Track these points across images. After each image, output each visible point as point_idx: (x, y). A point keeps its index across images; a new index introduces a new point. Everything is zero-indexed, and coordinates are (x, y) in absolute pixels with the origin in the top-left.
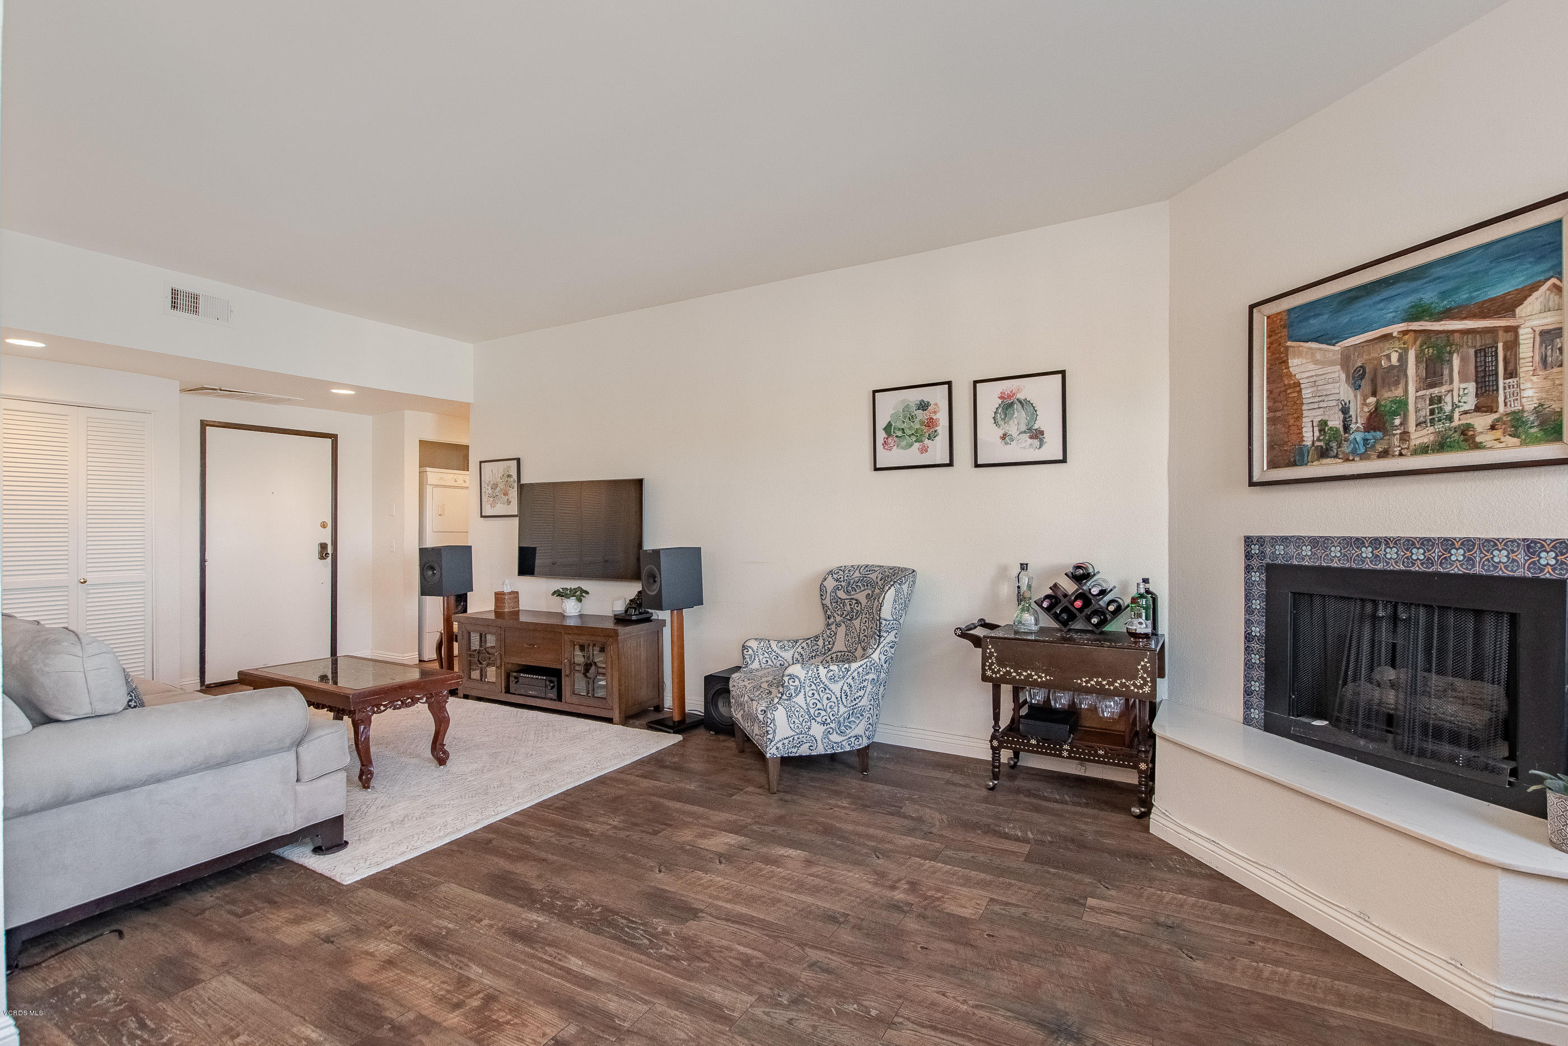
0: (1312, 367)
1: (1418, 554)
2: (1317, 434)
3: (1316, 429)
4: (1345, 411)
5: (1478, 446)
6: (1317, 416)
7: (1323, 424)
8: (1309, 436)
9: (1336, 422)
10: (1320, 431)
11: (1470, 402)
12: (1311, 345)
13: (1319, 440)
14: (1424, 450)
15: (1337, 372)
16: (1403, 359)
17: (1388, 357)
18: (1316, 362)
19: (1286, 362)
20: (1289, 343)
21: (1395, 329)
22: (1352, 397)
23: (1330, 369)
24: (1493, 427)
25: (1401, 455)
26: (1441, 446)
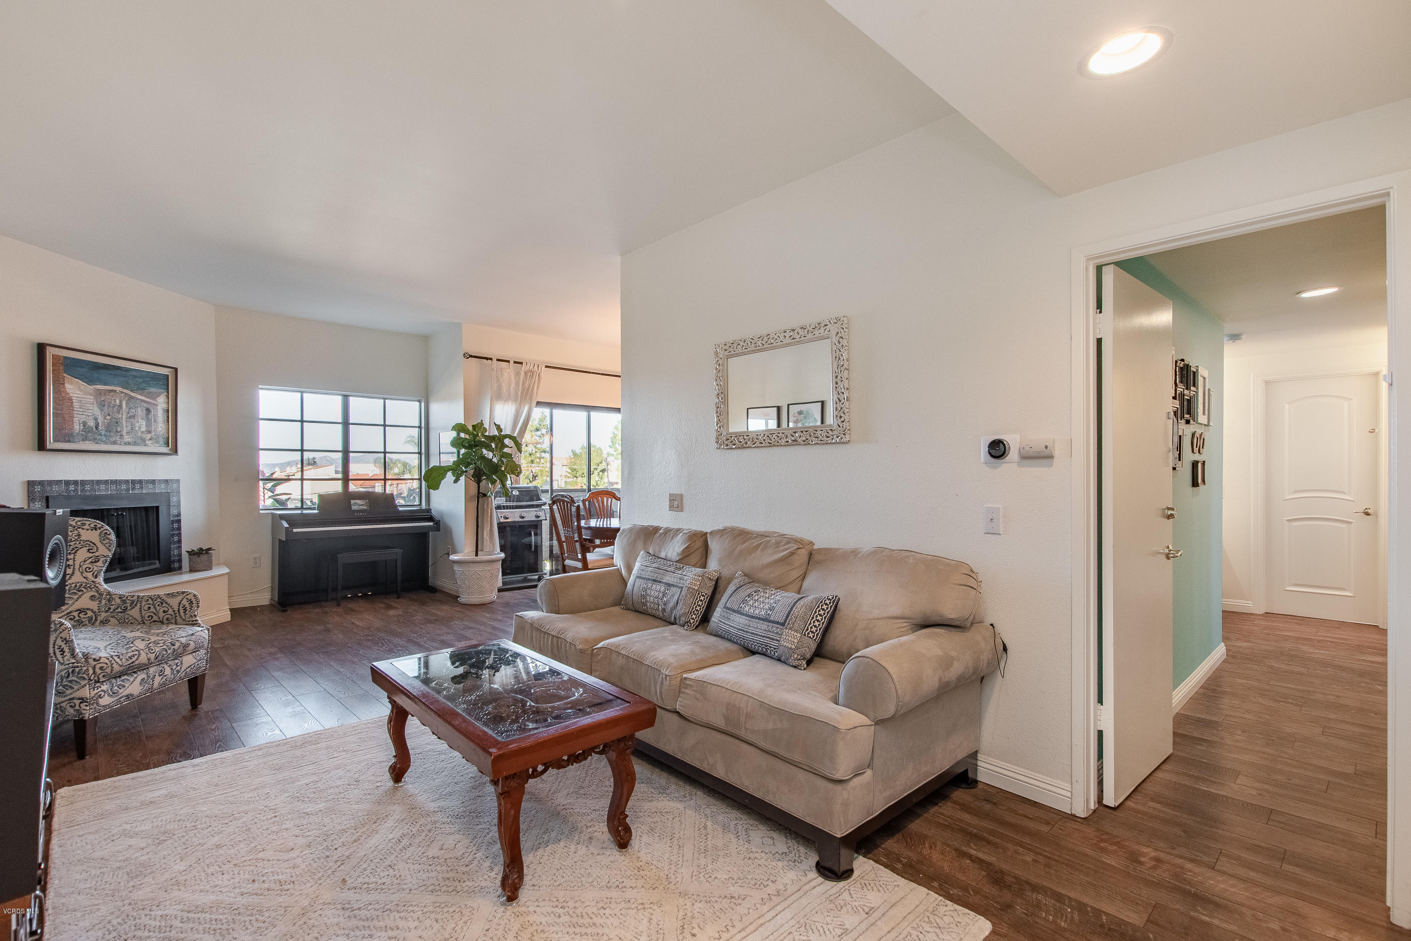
0: (79, 392)
1: (124, 487)
2: (82, 428)
3: (81, 425)
4: (96, 419)
5: (146, 445)
6: (83, 418)
7: (85, 424)
8: (77, 427)
9: (91, 423)
10: (83, 426)
11: (144, 429)
12: (77, 380)
13: (82, 431)
14: (129, 444)
15: (91, 399)
16: (121, 402)
17: (115, 401)
18: (81, 391)
19: (63, 384)
20: (65, 375)
21: (118, 389)
22: (99, 414)
23: (88, 397)
24: (151, 439)
25: (120, 444)
26: (135, 444)
